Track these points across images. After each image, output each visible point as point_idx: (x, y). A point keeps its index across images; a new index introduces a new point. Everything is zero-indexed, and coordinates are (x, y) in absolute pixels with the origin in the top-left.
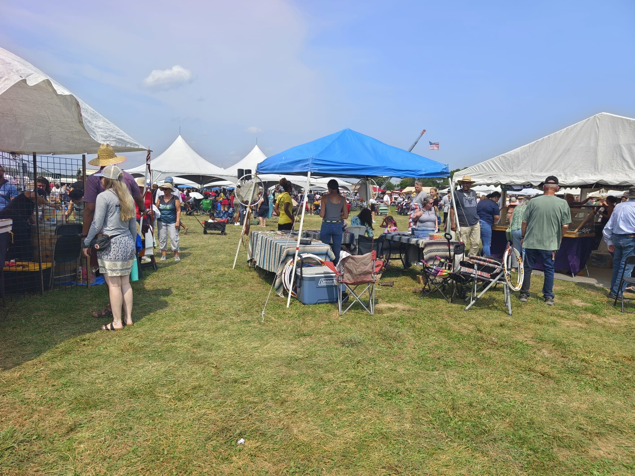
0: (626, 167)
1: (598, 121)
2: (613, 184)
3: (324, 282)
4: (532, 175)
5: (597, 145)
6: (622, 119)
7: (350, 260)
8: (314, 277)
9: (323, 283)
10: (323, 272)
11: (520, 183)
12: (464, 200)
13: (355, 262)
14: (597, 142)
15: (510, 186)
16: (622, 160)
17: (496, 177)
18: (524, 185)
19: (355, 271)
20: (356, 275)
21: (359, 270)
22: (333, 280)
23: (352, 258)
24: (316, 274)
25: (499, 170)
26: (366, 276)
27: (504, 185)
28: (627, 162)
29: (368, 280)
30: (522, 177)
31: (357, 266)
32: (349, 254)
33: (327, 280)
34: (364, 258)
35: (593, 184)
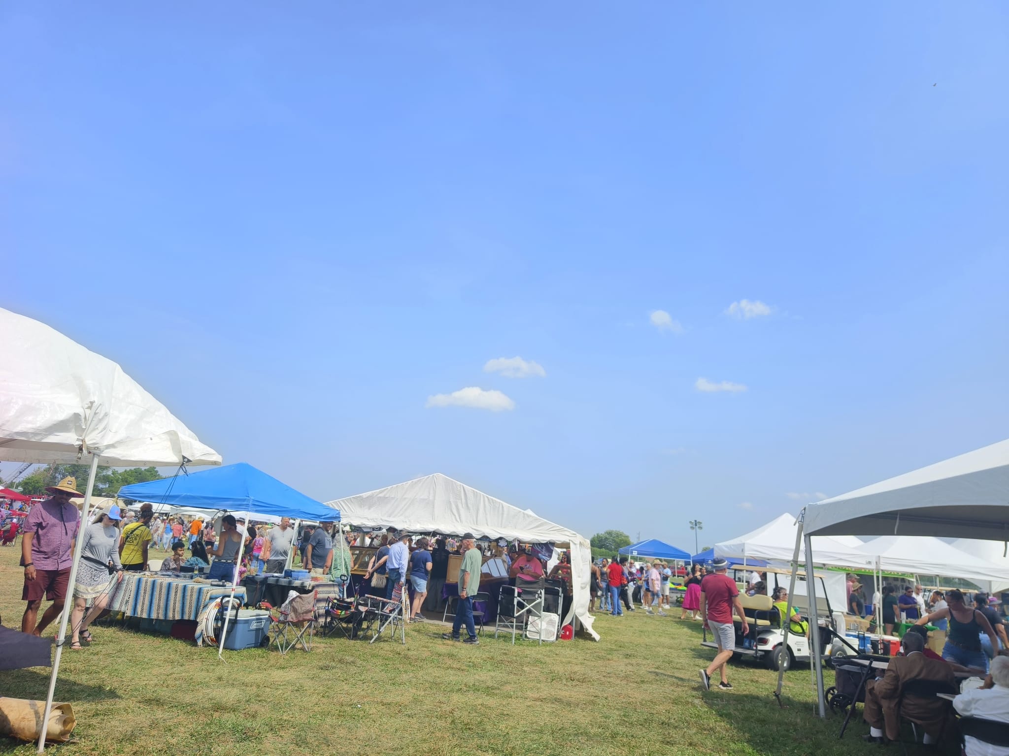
0: (454, 520)
1: (435, 478)
2: (446, 533)
3: (255, 624)
4: (381, 519)
5: (435, 499)
6: (452, 481)
7: (298, 599)
8: (248, 620)
9: (254, 626)
10: (255, 614)
11: (370, 526)
12: (326, 541)
13: (302, 602)
14: (434, 496)
15: (360, 528)
16: (452, 514)
17: (346, 517)
18: (373, 528)
19: (300, 610)
20: (300, 614)
21: (303, 608)
22: (261, 622)
23: (300, 597)
24: (251, 616)
25: (350, 511)
26: (307, 615)
27: (354, 526)
28: (455, 515)
29: (308, 618)
30: (373, 520)
31: (303, 604)
32: (298, 594)
33: (257, 622)
34: (310, 597)
35: (431, 532)
